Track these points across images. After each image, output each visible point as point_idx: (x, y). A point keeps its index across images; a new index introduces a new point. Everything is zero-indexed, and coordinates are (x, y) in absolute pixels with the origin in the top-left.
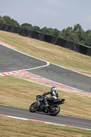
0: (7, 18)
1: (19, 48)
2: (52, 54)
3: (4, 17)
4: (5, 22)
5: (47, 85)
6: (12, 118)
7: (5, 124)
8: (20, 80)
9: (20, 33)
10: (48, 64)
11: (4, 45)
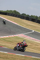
0: (15, 11)
1: (20, 24)
2: (35, 27)
3: (14, 11)
4: (14, 13)
5: (33, 41)
6: (17, 55)
7: (14, 57)
8: (21, 38)
9: (21, 18)
10: (33, 31)
11: (14, 23)
